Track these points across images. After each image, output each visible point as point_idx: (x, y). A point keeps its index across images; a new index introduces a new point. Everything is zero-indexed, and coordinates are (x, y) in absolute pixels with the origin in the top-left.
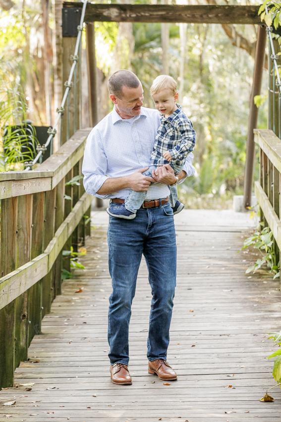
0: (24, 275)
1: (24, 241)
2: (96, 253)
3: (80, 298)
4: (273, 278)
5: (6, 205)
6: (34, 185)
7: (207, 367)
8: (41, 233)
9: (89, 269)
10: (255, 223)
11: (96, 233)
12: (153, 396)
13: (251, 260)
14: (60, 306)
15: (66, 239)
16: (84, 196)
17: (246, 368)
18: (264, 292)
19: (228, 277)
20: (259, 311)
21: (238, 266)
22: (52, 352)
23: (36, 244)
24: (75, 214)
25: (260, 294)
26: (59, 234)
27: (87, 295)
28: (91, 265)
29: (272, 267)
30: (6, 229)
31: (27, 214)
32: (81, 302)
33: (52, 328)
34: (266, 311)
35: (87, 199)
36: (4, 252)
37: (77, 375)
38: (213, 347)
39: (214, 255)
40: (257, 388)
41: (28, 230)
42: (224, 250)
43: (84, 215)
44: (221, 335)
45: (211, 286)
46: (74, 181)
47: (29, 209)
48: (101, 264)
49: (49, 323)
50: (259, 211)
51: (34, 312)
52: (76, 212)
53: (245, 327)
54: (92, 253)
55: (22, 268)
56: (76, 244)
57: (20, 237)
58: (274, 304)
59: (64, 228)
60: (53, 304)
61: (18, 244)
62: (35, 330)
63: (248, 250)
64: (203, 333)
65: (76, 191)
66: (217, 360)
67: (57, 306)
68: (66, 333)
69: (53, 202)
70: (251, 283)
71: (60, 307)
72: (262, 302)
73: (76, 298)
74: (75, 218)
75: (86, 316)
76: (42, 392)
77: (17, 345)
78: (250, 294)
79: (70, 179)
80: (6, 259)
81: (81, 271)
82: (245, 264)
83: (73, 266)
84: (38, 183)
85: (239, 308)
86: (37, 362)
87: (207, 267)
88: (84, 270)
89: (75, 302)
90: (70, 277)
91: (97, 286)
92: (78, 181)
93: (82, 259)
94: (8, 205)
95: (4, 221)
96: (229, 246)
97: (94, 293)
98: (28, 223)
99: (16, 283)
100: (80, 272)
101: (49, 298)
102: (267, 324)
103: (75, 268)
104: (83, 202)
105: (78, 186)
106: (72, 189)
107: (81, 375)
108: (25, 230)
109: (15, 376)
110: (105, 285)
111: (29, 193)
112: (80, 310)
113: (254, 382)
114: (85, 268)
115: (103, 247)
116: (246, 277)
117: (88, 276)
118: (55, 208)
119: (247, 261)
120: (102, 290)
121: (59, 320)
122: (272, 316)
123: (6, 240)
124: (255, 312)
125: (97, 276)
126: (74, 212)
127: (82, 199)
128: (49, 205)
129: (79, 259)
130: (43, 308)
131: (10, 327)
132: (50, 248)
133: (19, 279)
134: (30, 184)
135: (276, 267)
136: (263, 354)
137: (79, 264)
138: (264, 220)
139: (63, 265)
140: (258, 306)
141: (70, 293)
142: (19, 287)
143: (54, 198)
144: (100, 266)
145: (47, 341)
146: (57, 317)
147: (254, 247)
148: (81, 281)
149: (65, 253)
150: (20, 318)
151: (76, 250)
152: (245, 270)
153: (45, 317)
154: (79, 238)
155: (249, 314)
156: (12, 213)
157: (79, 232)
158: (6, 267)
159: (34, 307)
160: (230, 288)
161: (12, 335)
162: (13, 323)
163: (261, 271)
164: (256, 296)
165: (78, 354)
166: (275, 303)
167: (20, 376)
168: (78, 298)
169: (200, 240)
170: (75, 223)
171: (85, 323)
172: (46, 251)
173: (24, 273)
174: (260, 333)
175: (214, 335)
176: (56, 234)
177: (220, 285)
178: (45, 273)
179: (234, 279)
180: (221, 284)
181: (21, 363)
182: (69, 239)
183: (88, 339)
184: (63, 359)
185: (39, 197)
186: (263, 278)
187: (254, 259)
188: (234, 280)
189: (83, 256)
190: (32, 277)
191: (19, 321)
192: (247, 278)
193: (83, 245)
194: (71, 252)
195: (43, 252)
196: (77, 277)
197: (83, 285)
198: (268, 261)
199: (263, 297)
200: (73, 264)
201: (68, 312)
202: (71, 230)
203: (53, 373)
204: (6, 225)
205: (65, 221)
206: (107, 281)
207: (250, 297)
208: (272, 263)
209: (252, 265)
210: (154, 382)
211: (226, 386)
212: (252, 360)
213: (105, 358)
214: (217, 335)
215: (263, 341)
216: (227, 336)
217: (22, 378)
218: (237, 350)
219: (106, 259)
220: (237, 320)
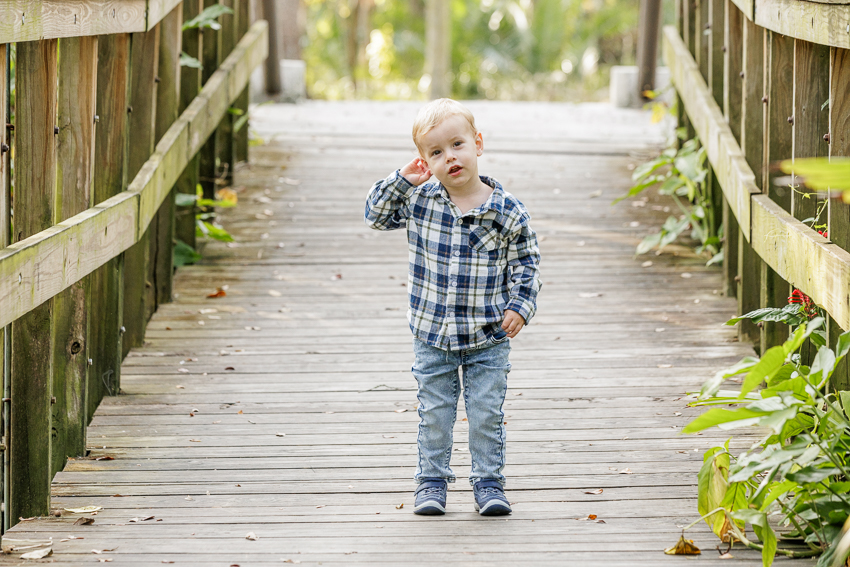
0: (75, 241)
1: (76, 157)
2: (261, 203)
3: (220, 312)
4: (705, 264)
5: (28, 62)
6: (102, 13)
7: (536, 473)
8: (119, 140)
9: (244, 242)
10: (665, 134)
11: (262, 155)
12: (396, 540)
13: (651, 221)
14: (168, 329)
15: (184, 163)
16: (230, 60)
17: (634, 475)
18: (682, 298)
19: (593, 264)
20: (668, 344)
21: (618, 238)
22: (146, 435)
23: (107, 168)
24: (209, 101)
25: (673, 303)
26: (167, 148)
27: (236, 304)
28: (247, 232)
29: (704, 239)
30: (29, 122)
31: (84, 90)
32: (223, 320)
33: (148, 380)
34: (687, 344)
35: (239, 67)
36: (24, 180)
37: (208, 489)
38: (551, 426)
39: (559, 211)
40: (659, 521)
41: (86, 128)
42: (584, 199)
43: (232, 106)
44: (571, 400)
46: (207, 19)
47: (89, 76)
48: (273, 231)
50: (673, 102)
51: (103, 337)
52: (210, 95)
53: (632, 382)
54: (251, 203)
55: (70, 222)
56: (210, 180)
57: (65, 147)
58: (708, 327)
59: (178, 132)
60: (151, 325)
61: (60, 165)
62: (105, 383)
63: (645, 199)
64: (526, 393)
65: (211, 46)
66: (561, 456)
67: (161, 330)
68: (183, 391)
69: (152, 65)
70: (649, 277)
71: (168, 332)
72: (678, 323)
73: (209, 311)
74: (207, 111)
75: (232, 353)
76: (120, 529)
77: (59, 417)
78: (647, 304)
79: (196, 14)
80: (29, 200)
81: (222, 246)
82: (637, 232)
83: (202, 235)
84: (110, 11)
85: (620, 336)
86: (108, 459)
87: (541, 238)
88: (232, 245)
89: (206, 319)
90: (195, 259)
91: (262, 283)
92: (216, 19)
93: (225, 218)
94: (32, 61)
95: (23, 101)
96: (596, 188)
97: (255, 300)
98: (85, 112)
99: (52, 256)
100: (221, 250)
101: (141, 307)
102: (688, 373)
103: (207, 238)
104: (229, 74)
105: (216, 32)
106: (201, 38)
107: (218, 488)
108: (78, 129)
109: (53, 490)
110: (283, 280)
111: (88, 33)
112: (219, 338)
113: (651, 508)
114: (233, 237)
115: (279, 189)
116: (637, 263)
117: (241, 257)
118: (157, 81)
119: (642, 223)
120: (274, 293)
121: (166, 361)
122: (701, 355)
123: (30, 151)
124: (659, 346)
125: (263, 258)
126: (204, 96)
127: (226, 65)
128: (139, 72)
129: (219, 218)
130: (124, 329)
131: (39, 370)
132: (142, 179)
133: (61, 249)
134: (90, 11)
135: (714, 239)
136: (676, 443)
137: (218, 228)
138: (686, 123)
139: (177, 229)
140: (667, 332)
141: (194, 299)
142: (61, 268)
143: (153, 56)
144: (270, 234)
145: (134, 410)
146: (162, 354)
147: (662, 192)
148: (222, 271)
149: (182, 199)
150: (66, 351)
151: (209, 192)
152: (635, 246)
153: (130, 354)
154: (218, 162)
155: (645, 350)
156: (44, 82)
157: (219, 148)
158: (29, 218)
159: (103, 326)
160: (597, 289)
161: (44, 391)
162: (47, 359)
163: (676, 249)
164: (662, 308)
165: (213, 440)
166: (710, 324)
167: (67, 490)
168: (214, 311)
169: (525, 173)
170: (207, 124)
171: (232, 369)
172: (133, 185)
173: (74, 236)
174: (669, 395)
175: (554, 400)
176: (159, 147)
177: (573, 283)
178: (129, 241)
179: (607, 267)
180: (575, 279)
181: (70, 460)
182: (191, 163)
183: (239, 407)
184: (174, 453)
185: (114, 47)
186: (680, 265)
187: (660, 221)
188: (607, 271)
189: (228, 211)
190: (93, 246)
191: (63, 356)
192: (640, 266)
193: (229, 182)
194: (198, 197)
195: (126, 189)
196: (213, 260)
197: (228, 279)
198: (695, 225)
199: (681, 309)
200: (203, 227)
201: (188, 342)
202: (198, 140)
203: (149, 484)
204: (29, 112)
205: (182, 117)
206: (287, 272)
207: (646, 309)
208: (703, 229)
209: (653, 233)
210: (401, 507)
211: (581, 517)
212: (648, 457)
213: (280, 451)
214: (561, 399)
215: (677, 414)
216: (587, 402)
217: (69, 496)
218: (610, 433)
219: (285, 218)
220: (612, 364)
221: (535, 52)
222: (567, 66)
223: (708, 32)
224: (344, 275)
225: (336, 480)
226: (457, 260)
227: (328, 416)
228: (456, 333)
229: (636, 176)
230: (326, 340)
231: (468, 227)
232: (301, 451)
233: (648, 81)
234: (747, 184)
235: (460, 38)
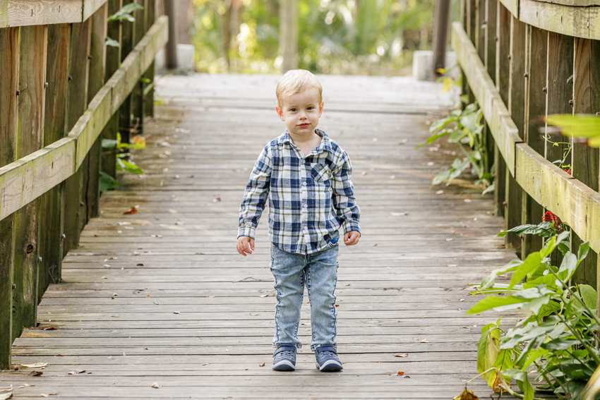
0: (30, 172)
1: (32, 112)
2: (163, 146)
3: (133, 224)
4: (481, 193)
6: (51, 9)
7: (360, 341)
8: (62, 100)
9: (150, 174)
10: (452, 99)
11: (163, 112)
12: (260, 389)
13: (443, 162)
14: (96, 236)
15: (108, 117)
16: (142, 44)
17: (431, 343)
18: (465, 217)
19: (401, 192)
20: (455, 250)
21: (418, 173)
22: (80, 312)
23: (53, 120)
24: (126, 73)
25: (458, 221)
26: (96, 106)
27: (145, 218)
28: (153, 167)
29: (481, 175)
31: (38, 64)
32: (135, 230)
33: (81, 272)
34: (468, 250)
35: (147, 49)
37: (124, 351)
38: (370, 308)
39: (377, 154)
40: (449, 377)
41: (38, 91)
42: (394, 146)
43: (143, 76)
44: (385, 289)
45: (369, 205)
46: (125, 13)
47: (41, 54)
48: (172, 167)
49: (77, 265)
50: (459, 76)
51: (49, 242)
52: (127, 69)
53: (429, 277)
54: (156, 146)
56: (126, 129)
57: (24, 104)
58: (483, 238)
59: (104, 95)
60: (84, 233)
61: (20, 118)
62: (50, 275)
63: (438, 145)
64: (353, 284)
65: (128, 33)
66: (378, 330)
67: (91, 236)
68: (106, 281)
69: (86, 46)
70: (442, 203)
71: (96, 238)
72: (462, 235)
73: (125, 223)
74: (125, 80)
75: (142, 254)
76: (61, 379)
77: (17, 298)
78: (440, 221)
79: (118, 9)
81: (135, 177)
82: (432, 169)
83: (121, 169)
84: (57, 7)
85: (420, 244)
86: (53, 329)
87: (364, 173)
88: (142, 176)
89: (123, 229)
90: (114, 186)
91: (163, 204)
92: (131, 14)
93: (137, 157)
96: (403, 138)
97: (158, 215)
98: (38, 80)
99: (14, 183)
100: (134, 179)
101: (77, 220)
102: (469, 271)
103: (124, 171)
104: (141, 53)
105: (131, 23)
106: (121, 28)
107: (131, 351)
108: (33, 92)
109: (13, 351)
110: (178, 201)
111: (41, 23)
112: (133, 243)
113: (443, 368)
114: (143, 170)
115: (175, 136)
116: (432, 192)
117: (148, 185)
118: (89, 58)
119: (436, 163)
120: (172, 211)
121: (94, 259)
122: (479, 258)
124: (448, 251)
125: (164, 185)
126: (123, 69)
127: (138, 47)
128: (77, 52)
129: (132, 157)
130: (64, 235)
131: (4, 265)
132: (79, 128)
133: (20, 178)
134: (43, 7)
135: (487, 175)
136: (461, 321)
137: (132, 164)
138: (468, 92)
139: (103, 165)
140: (454, 241)
141: (115, 215)
142: (20, 191)
143: (87, 40)
144: (169, 169)
145: (71, 294)
146: (91, 254)
147: (450, 140)
148: (134, 195)
149: (106, 143)
150: (22, 251)
151: (126, 139)
152: (431, 180)
153: (68, 254)
154: (132, 117)
155: (438, 254)
156: (9, 59)
157: (133, 107)
159: (49, 233)
160: (404, 210)
161: (7, 280)
162: (10, 257)
163: (460, 182)
164: (450, 224)
165: (128, 316)
166: (485, 235)
167: (23, 351)
168: (129, 223)
169: (352, 126)
170: (125, 89)
171: (142, 265)
172: (72, 133)
173: (30, 168)
174: (456, 286)
175: (373, 289)
176: (90, 106)
177: (387, 205)
178: (69, 172)
179: (411, 194)
180: (388, 203)
181: (25, 330)
182: (113, 118)
183: (146, 292)
184: (100, 325)
185: (59, 34)
186: (464, 193)
187: (449, 162)
188: (411, 197)
189: (139, 152)
190: (43, 176)
191: (21, 255)
192: (435, 194)
193: (140, 131)
194: (117, 142)
195: (67, 135)
196: (128, 187)
197: (139, 201)
198: (474, 164)
199: (464, 225)
200: (121, 163)
201: (110, 246)
202: (118, 101)
203: (82, 347)
205: (107, 84)
206: (182, 196)
207: (439, 225)
208: (480, 167)
209: (444, 170)
210: (263, 365)
211: (393, 373)
212: (441, 330)
213: (176, 324)
214: (378, 289)
215: (461, 300)
216: (397, 291)
217: (24, 355)
218: (414, 313)
219: (180, 157)
220: (415, 264)
221: (358, 40)
222: (381, 51)
223: (485, 26)
224: (222, 198)
225: (217, 346)
226: (305, 188)
227: (211, 300)
228: (309, 241)
229: (432, 129)
230: (209, 245)
231: (309, 165)
232: (191, 324)
233: (440, 62)
234: (513, 135)
235: (304, 30)
